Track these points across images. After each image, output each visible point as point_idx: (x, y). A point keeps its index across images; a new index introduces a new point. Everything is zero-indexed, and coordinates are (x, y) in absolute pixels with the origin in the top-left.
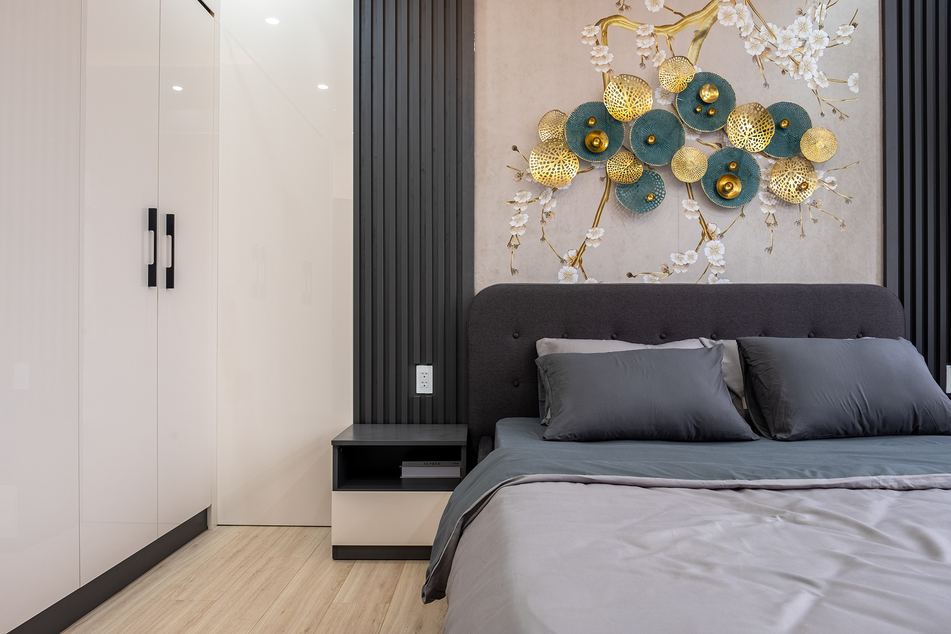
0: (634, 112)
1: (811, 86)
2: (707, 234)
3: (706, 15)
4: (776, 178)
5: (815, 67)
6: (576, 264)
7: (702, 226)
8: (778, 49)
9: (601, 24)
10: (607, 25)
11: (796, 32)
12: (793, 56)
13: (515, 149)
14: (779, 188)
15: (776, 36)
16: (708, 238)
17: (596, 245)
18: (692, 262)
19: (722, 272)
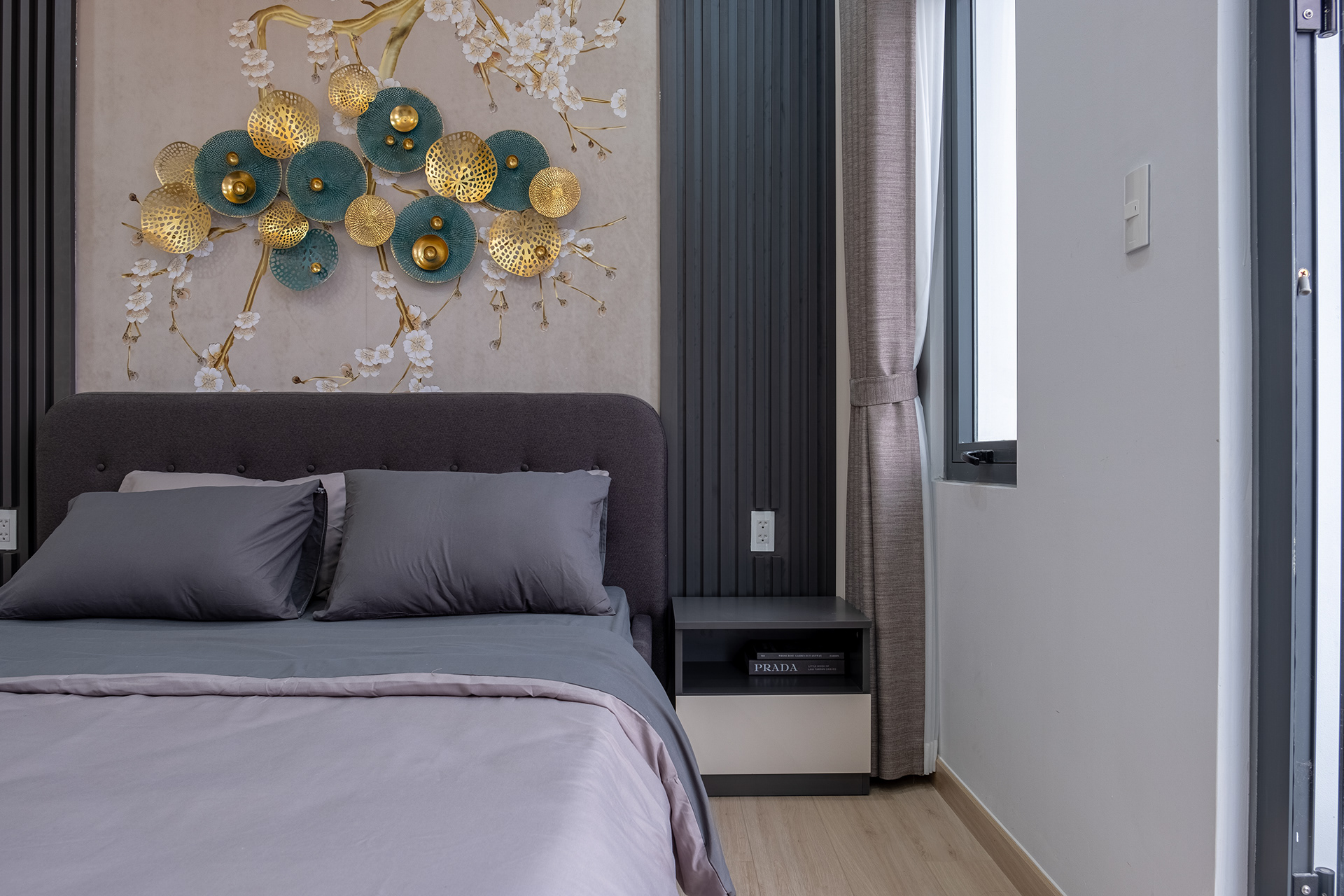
0: (296, 144)
1: (557, 108)
2: (408, 322)
3: (408, 5)
4: (500, 240)
5: (564, 80)
6: (220, 365)
7: (400, 309)
8: (511, 54)
9: (256, 19)
10: (266, 20)
11: (537, 30)
12: (532, 65)
13: (133, 198)
14: (506, 254)
15: (508, 35)
16: (408, 326)
17: (248, 337)
18: (385, 361)
19: (429, 375)
